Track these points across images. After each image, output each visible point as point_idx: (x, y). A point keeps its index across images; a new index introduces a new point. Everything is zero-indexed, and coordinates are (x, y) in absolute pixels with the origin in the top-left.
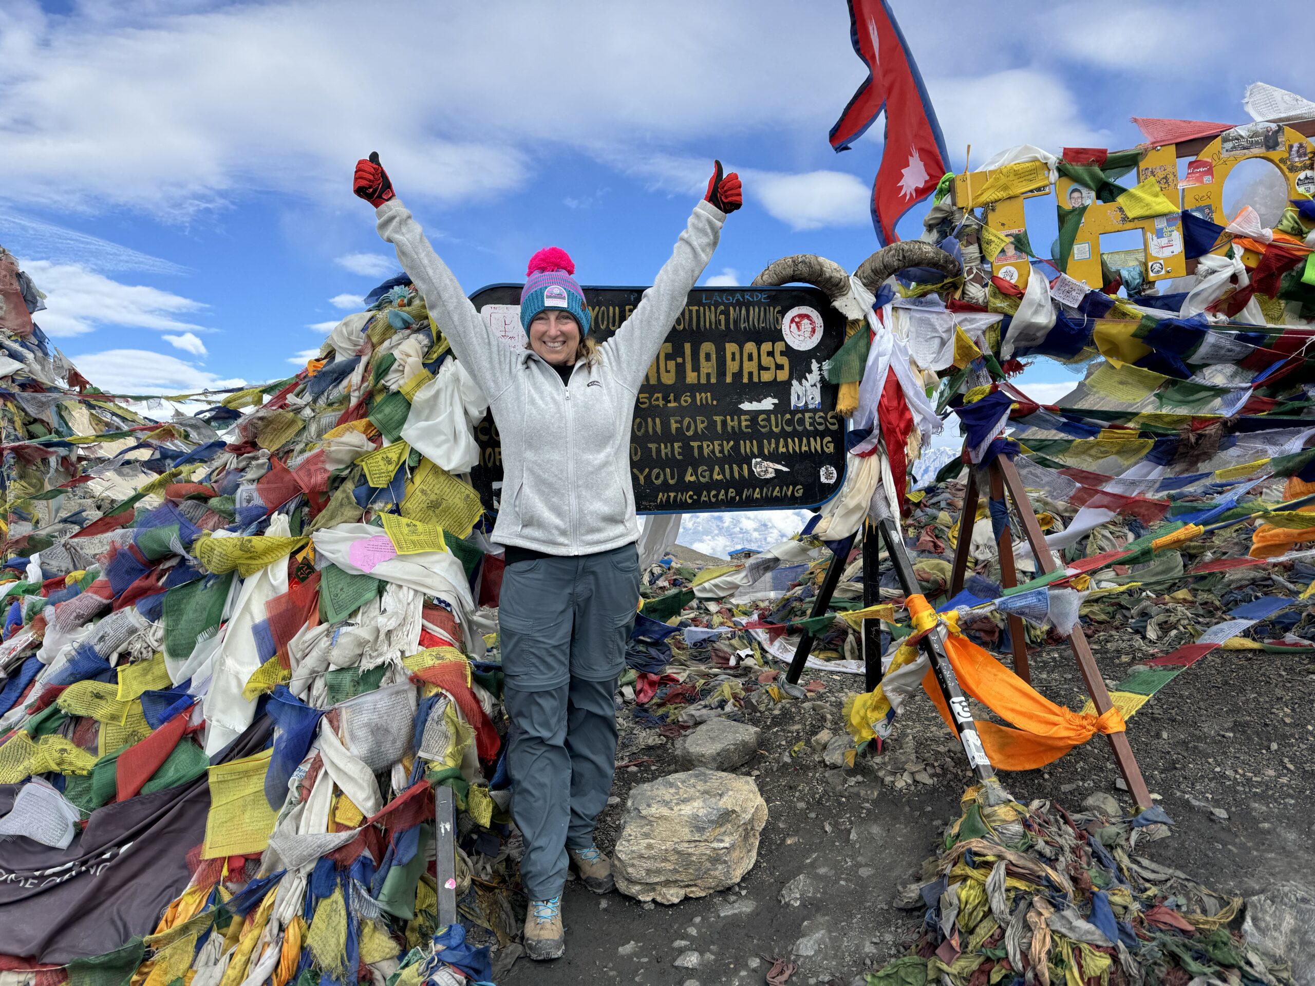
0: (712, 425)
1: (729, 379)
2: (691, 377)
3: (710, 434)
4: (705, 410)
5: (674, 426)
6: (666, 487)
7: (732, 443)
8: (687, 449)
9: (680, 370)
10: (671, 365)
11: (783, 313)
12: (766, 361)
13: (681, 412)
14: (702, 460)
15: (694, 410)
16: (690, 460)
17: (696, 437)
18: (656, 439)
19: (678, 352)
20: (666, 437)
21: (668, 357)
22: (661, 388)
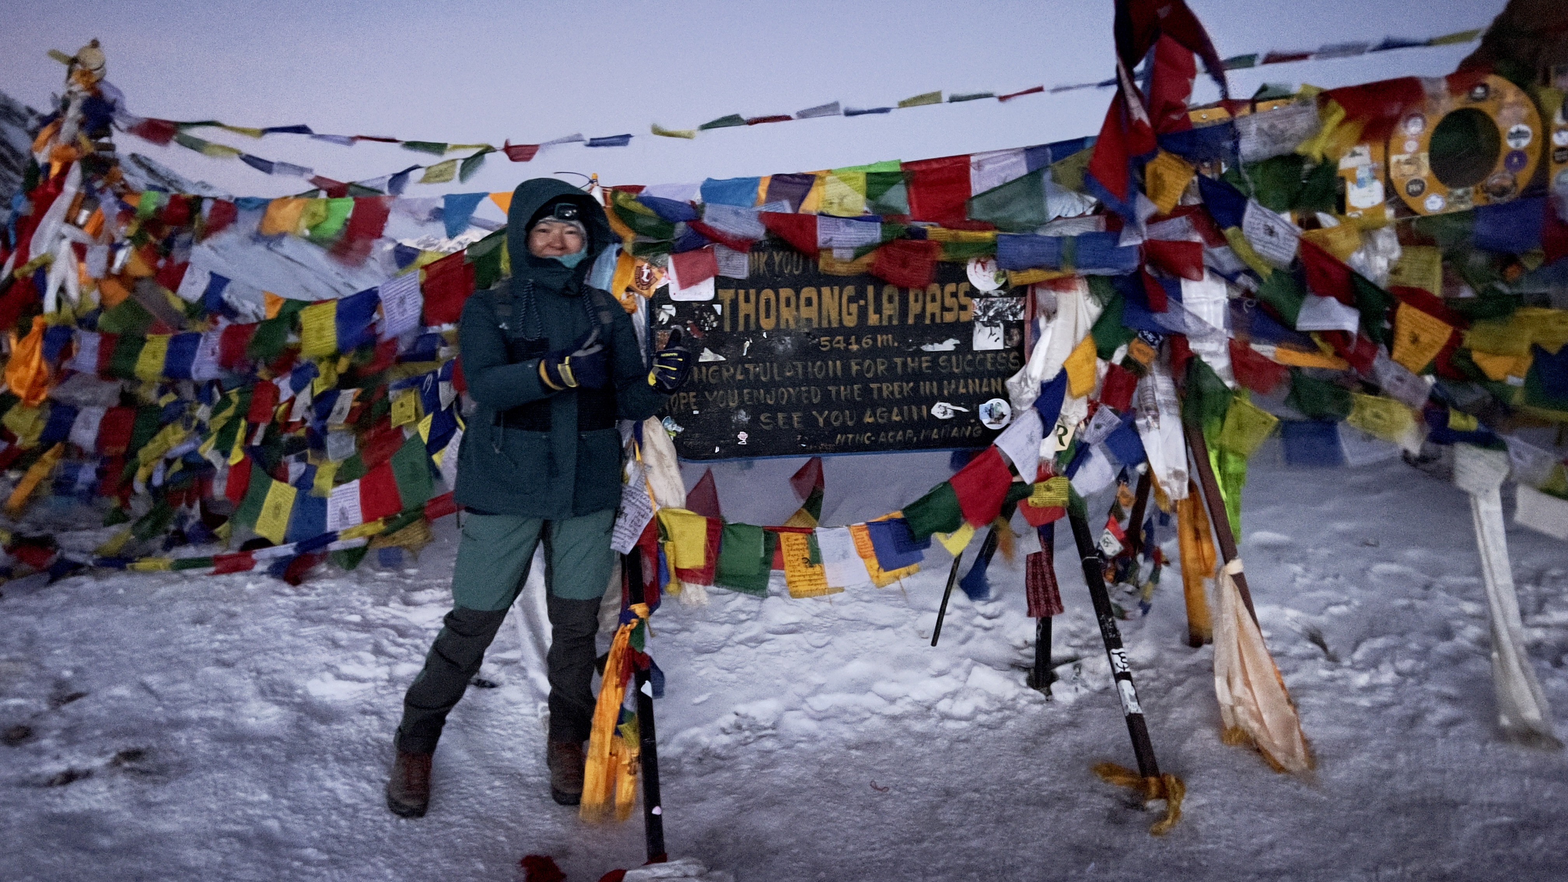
0: (892, 366)
1: (911, 321)
2: (873, 319)
3: (891, 376)
4: (886, 352)
5: (855, 368)
6: (845, 430)
7: (911, 384)
9: (863, 313)
12: (949, 301)
13: (863, 354)
14: (881, 402)
15: (875, 352)
16: (869, 401)
17: (876, 379)
18: (835, 381)
19: (861, 294)
20: (848, 379)
21: (851, 300)
22: (843, 330)
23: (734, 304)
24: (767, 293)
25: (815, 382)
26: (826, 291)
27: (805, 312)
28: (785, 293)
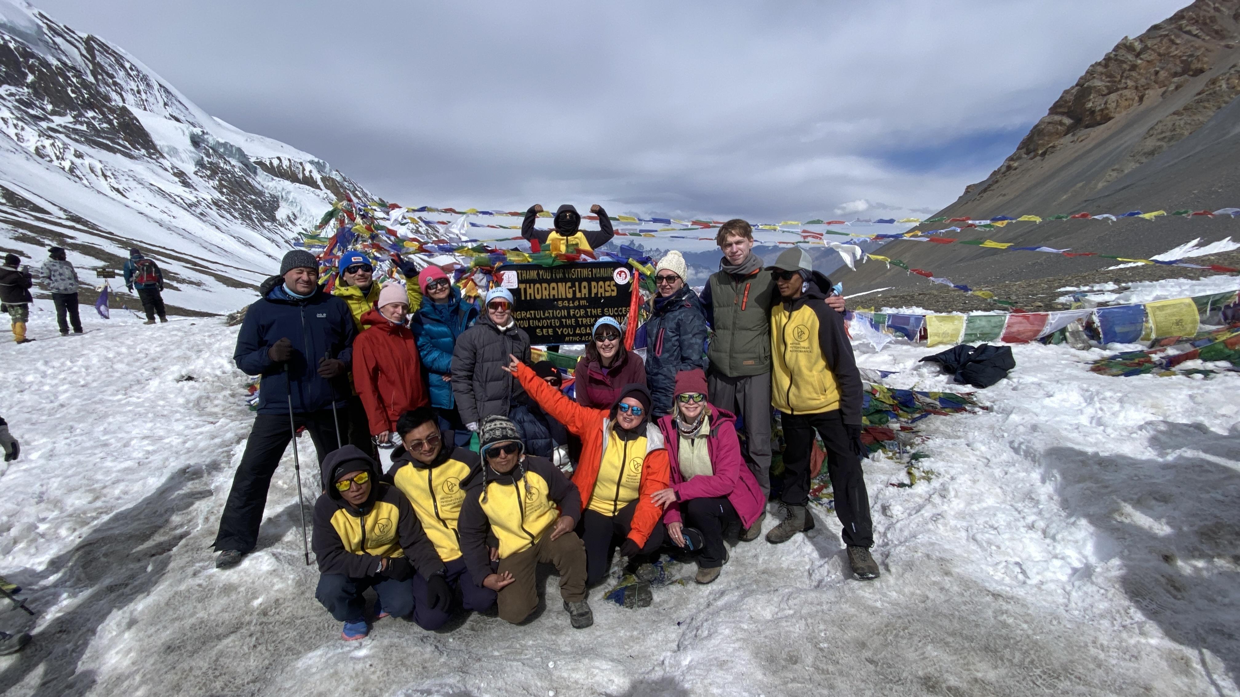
0: (587, 312)
1: (593, 295)
2: (578, 295)
3: (586, 316)
4: (584, 307)
5: (572, 313)
6: (569, 335)
8: (577, 321)
9: (574, 292)
10: (571, 290)
11: (614, 270)
12: (607, 288)
13: (575, 308)
14: (583, 325)
15: (579, 307)
16: (578, 325)
17: (580, 317)
18: (565, 317)
19: (573, 286)
20: (569, 317)
21: (570, 288)
22: (567, 299)
23: (525, 289)
24: (538, 285)
25: (557, 318)
26: (560, 284)
27: (552, 292)
28: (544, 285)
